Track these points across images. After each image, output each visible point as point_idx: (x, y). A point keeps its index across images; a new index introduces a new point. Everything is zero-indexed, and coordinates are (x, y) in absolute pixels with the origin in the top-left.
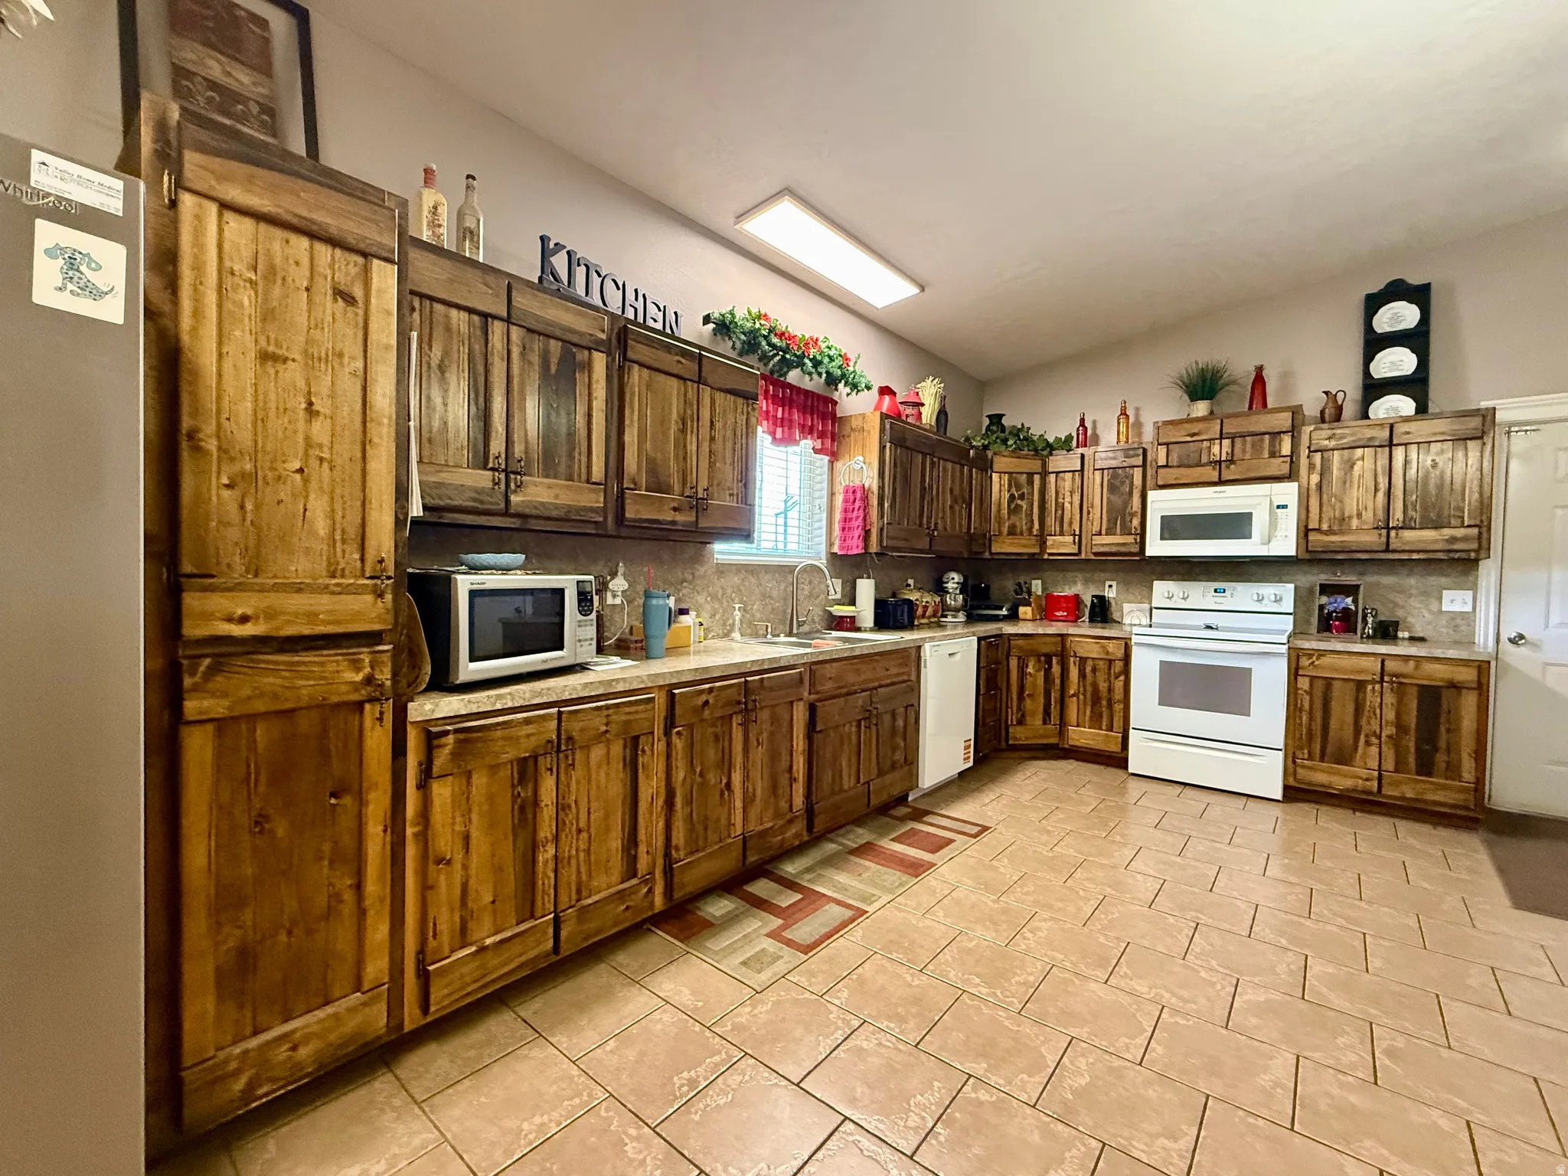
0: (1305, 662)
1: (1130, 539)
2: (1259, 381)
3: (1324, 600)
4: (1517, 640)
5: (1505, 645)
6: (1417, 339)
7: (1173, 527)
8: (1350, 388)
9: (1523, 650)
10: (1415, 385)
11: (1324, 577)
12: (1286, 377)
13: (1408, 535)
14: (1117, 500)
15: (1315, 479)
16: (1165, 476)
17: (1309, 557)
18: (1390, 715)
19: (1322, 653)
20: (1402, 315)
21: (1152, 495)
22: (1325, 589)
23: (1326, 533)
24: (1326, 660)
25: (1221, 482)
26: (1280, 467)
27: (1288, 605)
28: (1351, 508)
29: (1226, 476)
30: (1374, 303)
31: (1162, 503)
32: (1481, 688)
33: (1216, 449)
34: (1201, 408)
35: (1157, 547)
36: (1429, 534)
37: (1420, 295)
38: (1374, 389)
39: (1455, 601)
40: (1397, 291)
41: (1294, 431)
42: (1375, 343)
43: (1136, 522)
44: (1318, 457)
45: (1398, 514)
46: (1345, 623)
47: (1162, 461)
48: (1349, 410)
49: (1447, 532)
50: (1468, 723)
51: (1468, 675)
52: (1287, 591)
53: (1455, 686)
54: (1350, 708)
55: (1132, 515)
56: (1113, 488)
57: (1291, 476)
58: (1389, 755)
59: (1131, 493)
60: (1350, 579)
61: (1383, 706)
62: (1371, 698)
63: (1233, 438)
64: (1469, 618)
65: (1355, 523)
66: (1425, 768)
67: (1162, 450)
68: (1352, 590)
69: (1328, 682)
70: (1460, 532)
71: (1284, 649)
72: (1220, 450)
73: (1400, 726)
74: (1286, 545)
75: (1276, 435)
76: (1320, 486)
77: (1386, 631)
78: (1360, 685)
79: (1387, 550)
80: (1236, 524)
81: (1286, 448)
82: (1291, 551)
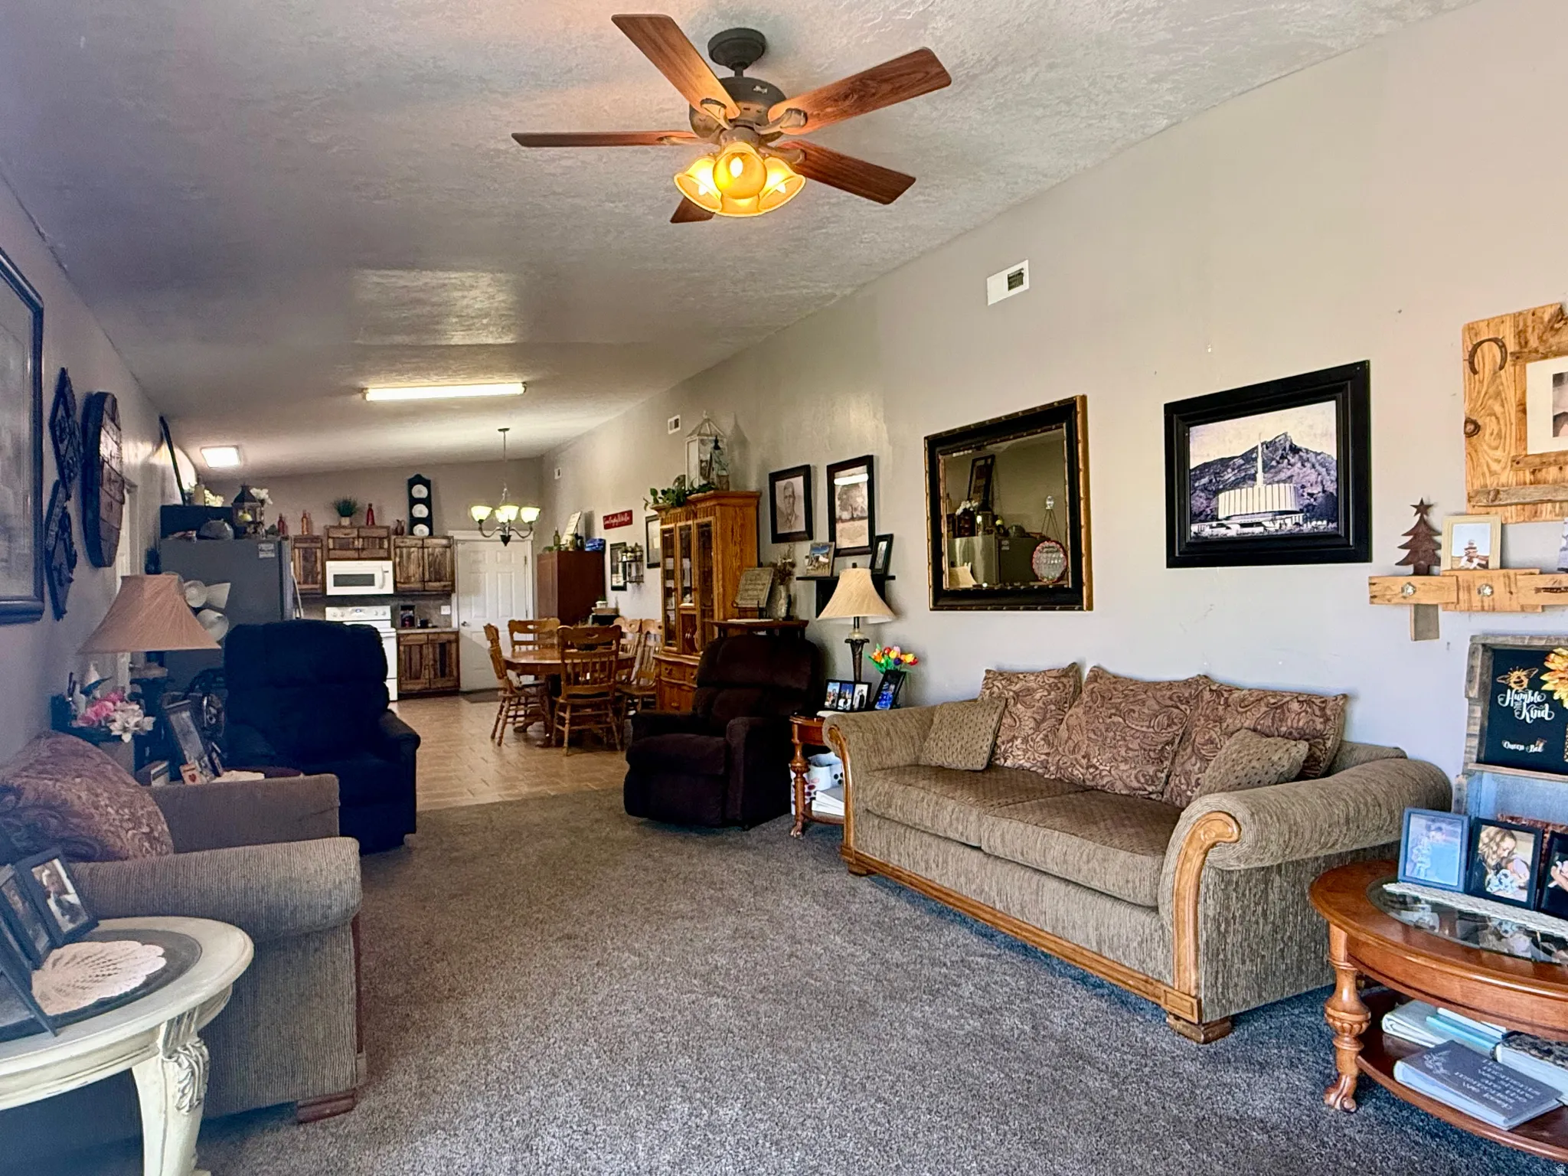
0: (402, 639)
1: (317, 586)
2: (370, 510)
3: (402, 612)
4: (464, 624)
5: (461, 627)
6: (427, 502)
7: (340, 580)
8: (405, 518)
9: (466, 628)
10: (428, 521)
11: (402, 603)
12: (380, 510)
13: (431, 584)
14: (309, 566)
15: (398, 560)
16: (333, 554)
17: (398, 594)
18: (431, 656)
19: (408, 634)
20: (420, 491)
21: (329, 564)
22: (404, 608)
23: (404, 583)
24: (409, 638)
25: (359, 559)
26: (383, 554)
27: (388, 616)
28: (411, 573)
29: (362, 556)
30: (412, 483)
31: (334, 568)
32: (457, 641)
33: (356, 543)
34: (346, 521)
35: (332, 590)
36: (437, 584)
37: (427, 484)
38: (415, 521)
39: (445, 610)
40: (418, 480)
41: (388, 538)
42: (413, 501)
43: (320, 577)
44: (398, 550)
45: (427, 577)
46: (411, 622)
47: (331, 546)
48: (406, 528)
49: (443, 583)
50: (454, 656)
51: (453, 637)
52: (387, 609)
53: (450, 642)
54: (418, 656)
55: (318, 574)
56: (305, 559)
57: (388, 558)
58: (432, 672)
59: (316, 561)
60: (409, 603)
61: (428, 652)
62: (425, 651)
63: (363, 538)
64: (449, 616)
65: (413, 579)
66: (443, 675)
67: (331, 541)
68: (411, 608)
69: (410, 646)
70: (447, 583)
71: (394, 634)
72: (358, 544)
73: (435, 661)
74: (389, 589)
75: (381, 539)
76: (399, 564)
77: (424, 624)
78: (421, 646)
79: (425, 590)
80: (369, 580)
81: (386, 545)
82: (392, 592)
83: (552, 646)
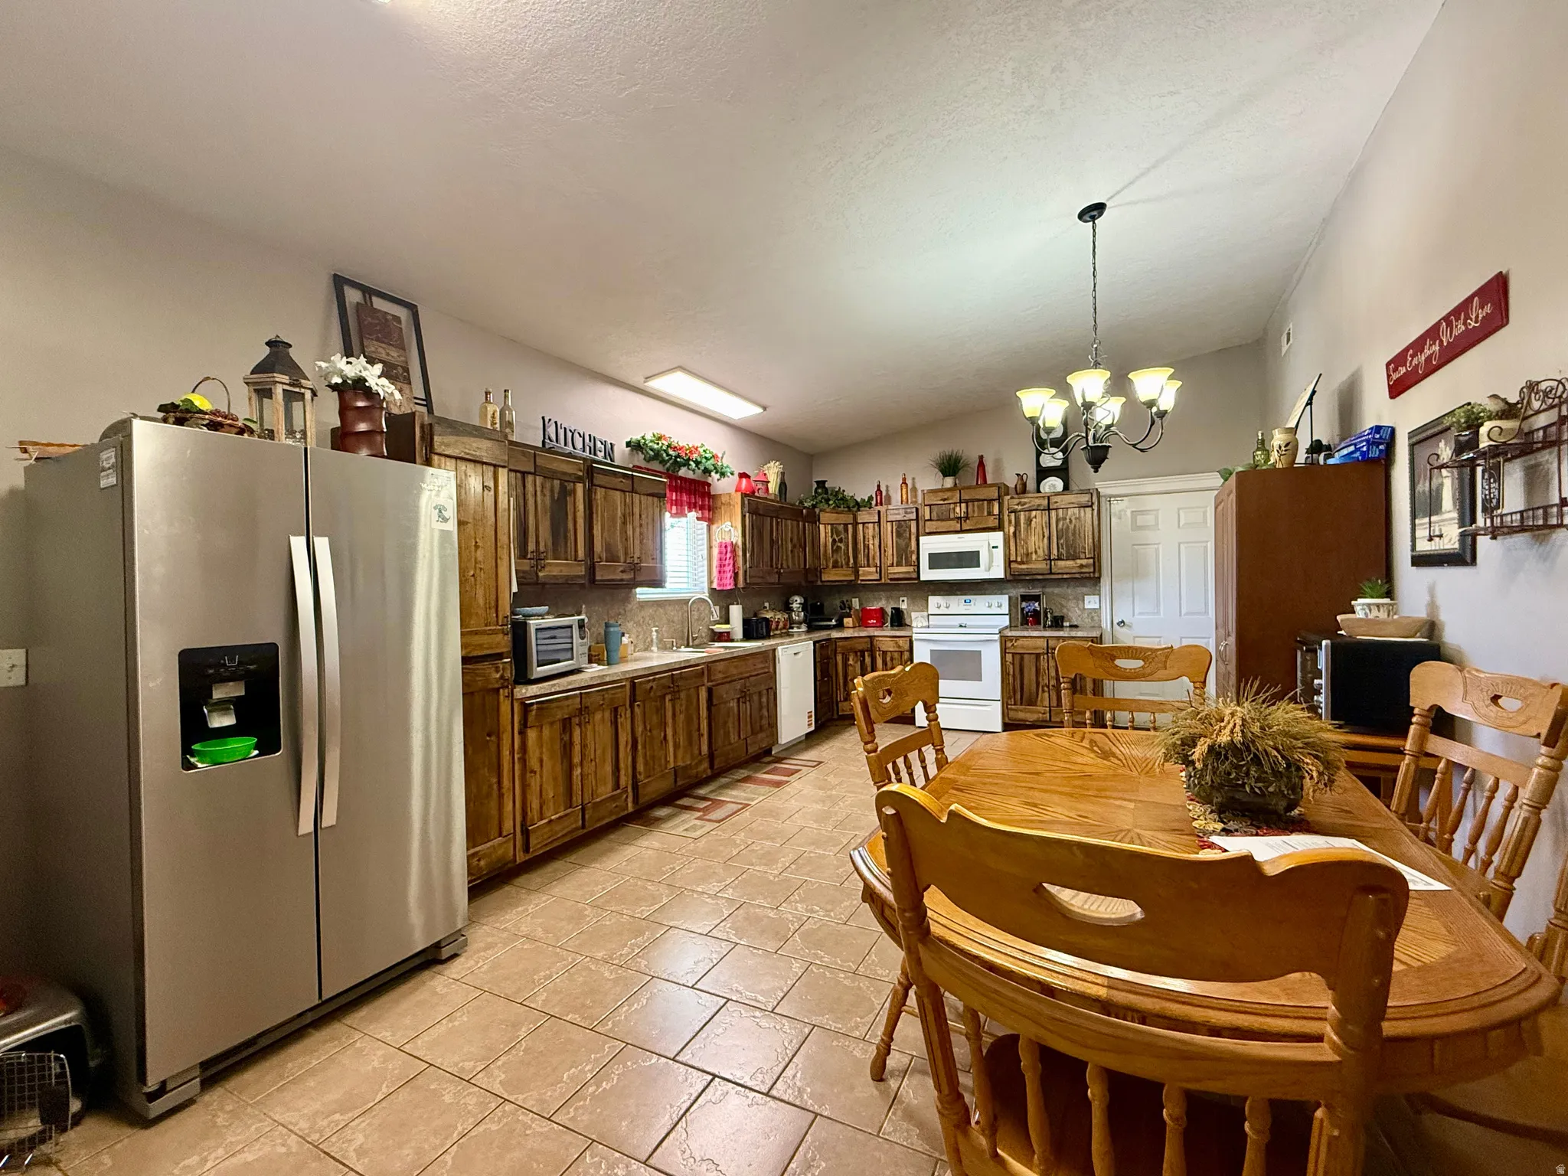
0: (1009, 644)
1: (911, 569)
2: (982, 465)
3: (1024, 604)
4: (1121, 624)
5: (1116, 627)
7: (938, 560)
8: (1028, 471)
9: (1124, 630)
10: (1063, 472)
11: (1022, 591)
12: (998, 463)
13: (1061, 564)
14: (903, 543)
15: (1012, 529)
16: (930, 526)
17: (1013, 578)
19: (1022, 638)
21: (922, 539)
22: (1024, 598)
23: (1022, 563)
24: (1022, 643)
25: (962, 531)
26: (993, 522)
27: (1005, 609)
28: (1032, 549)
29: (965, 527)
31: (930, 545)
33: (958, 510)
34: (949, 482)
35: (927, 574)
36: (1070, 563)
38: (1043, 473)
39: (1091, 602)
41: (1000, 499)
42: (1042, 445)
43: (914, 557)
44: (1013, 516)
45: (1055, 551)
46: (1035, 619)
47: (927, 517)
48: (1031, 485)
49: (1078, 562)
52: (1004, 600)
54: (1033, 670)
55: (912, 552)
56: (899, 535)
57: (999, 528)
59: (910, 539)
60: (1036, 591)
63: (967, 503)
64: (1098, 612)
65: (1034, 556)
67: (927, 509)
68: (1037, 598)
69: (1023, 655)
70: (1085, 562)
71: (999, 637)
72: (960, 510)
74: (998, 572)
75: (990, 501)
76: (1015, 533)
77: (1058, 623)
78: (1037, 656)
79: (1051, 573)
80: (970, 559)
81: (996, 510)
82: (1002, 576)
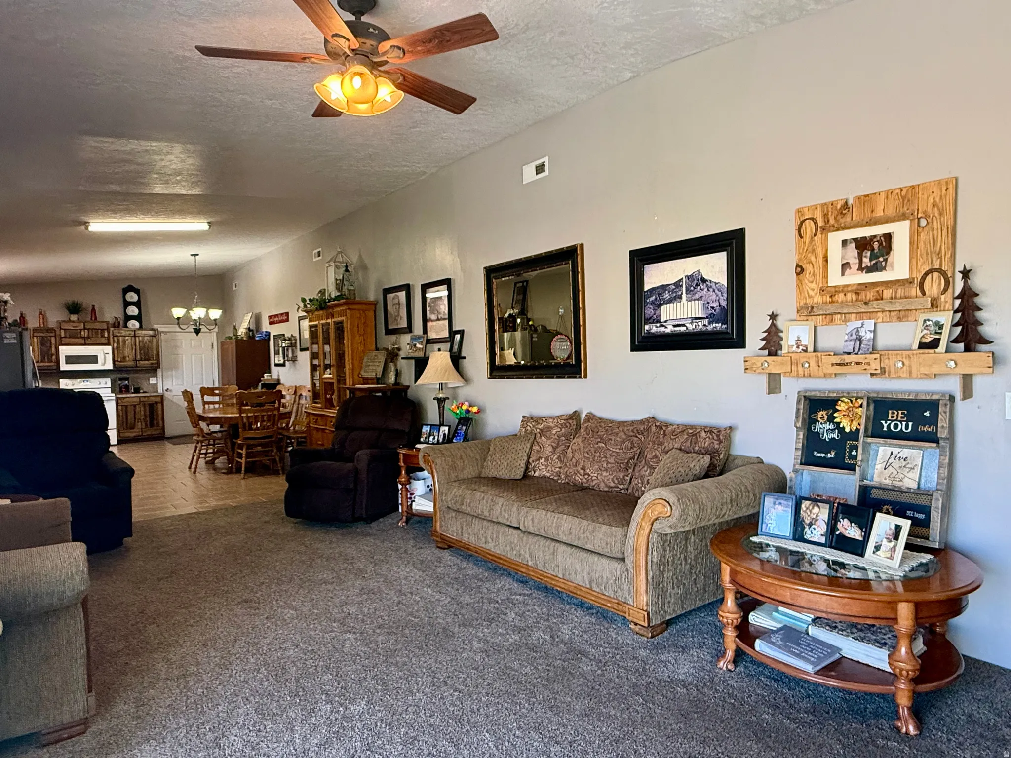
0: (119, 401)
1: (52, 364)
2: (93, 310)
3: (120, 382)
4: (166, 391)
6: (138, 304)
7: (70, 360)
8: (120, 315)
9: (169, 393)
10: (138, 318)
11: (119, 375)
12: (101, 309)
13: (141, 362)
14: (45, 349)
15: (115, 345)
16: (64, 341)
17: (117, 369)
18: (142, 413)
19: (124, 398)
20: (132, 297)
21: (61, 348)
22: (121, 379)
23: (121, 362)
24: (125, 400)
25: (85, 344)
26: (104, 341)
27: (109, 385)
28: (126, 354)
29: (87, 342)
30: (126, 291)
31: (65, 351)
32: (162, 402)
33: (83, 333)
34: (74, 317)
35: (64, 367)
36: (147, 362)
37: (137, 292)
38: (128, 318)
39: (153, 381)
40: (130, 289)
41: (108, 330)
42: (127, 304)
43: (54, 357)
44: (115, 338)
45: (138, 357)
46: (127, 389)
47: (63, 335)
48: (122, 323)
49: (151, 362)
50: (160, 412)
51: (159, 399)
52: (108, 380)
53: (156, 403)
54: (133, 412)
55: (52, 355)
56: (42, 344)
57: (108, 344)
58: (143, 424)
59: (51, 347)
60: (126, 376)
61: (141, 410)
62: (138, 409)
63: (88, 329)
64: (156, 385)
65: (127, 359)
66: (152, 425)
67: (62, 331)
68: (127, 379)
69: (126, 406)
70: (154, 362)
71: (114, 398)
72: (85, 333)
73: (145, 415)
74: (109, 366)
75: (103, 330)
76: (117, 348)
77: (137, 391)
78: (135, 406)
79: (137, 367)
80: (94, 359)
81: (106, 335)
82: (111, 368)
83: (233, 404)
